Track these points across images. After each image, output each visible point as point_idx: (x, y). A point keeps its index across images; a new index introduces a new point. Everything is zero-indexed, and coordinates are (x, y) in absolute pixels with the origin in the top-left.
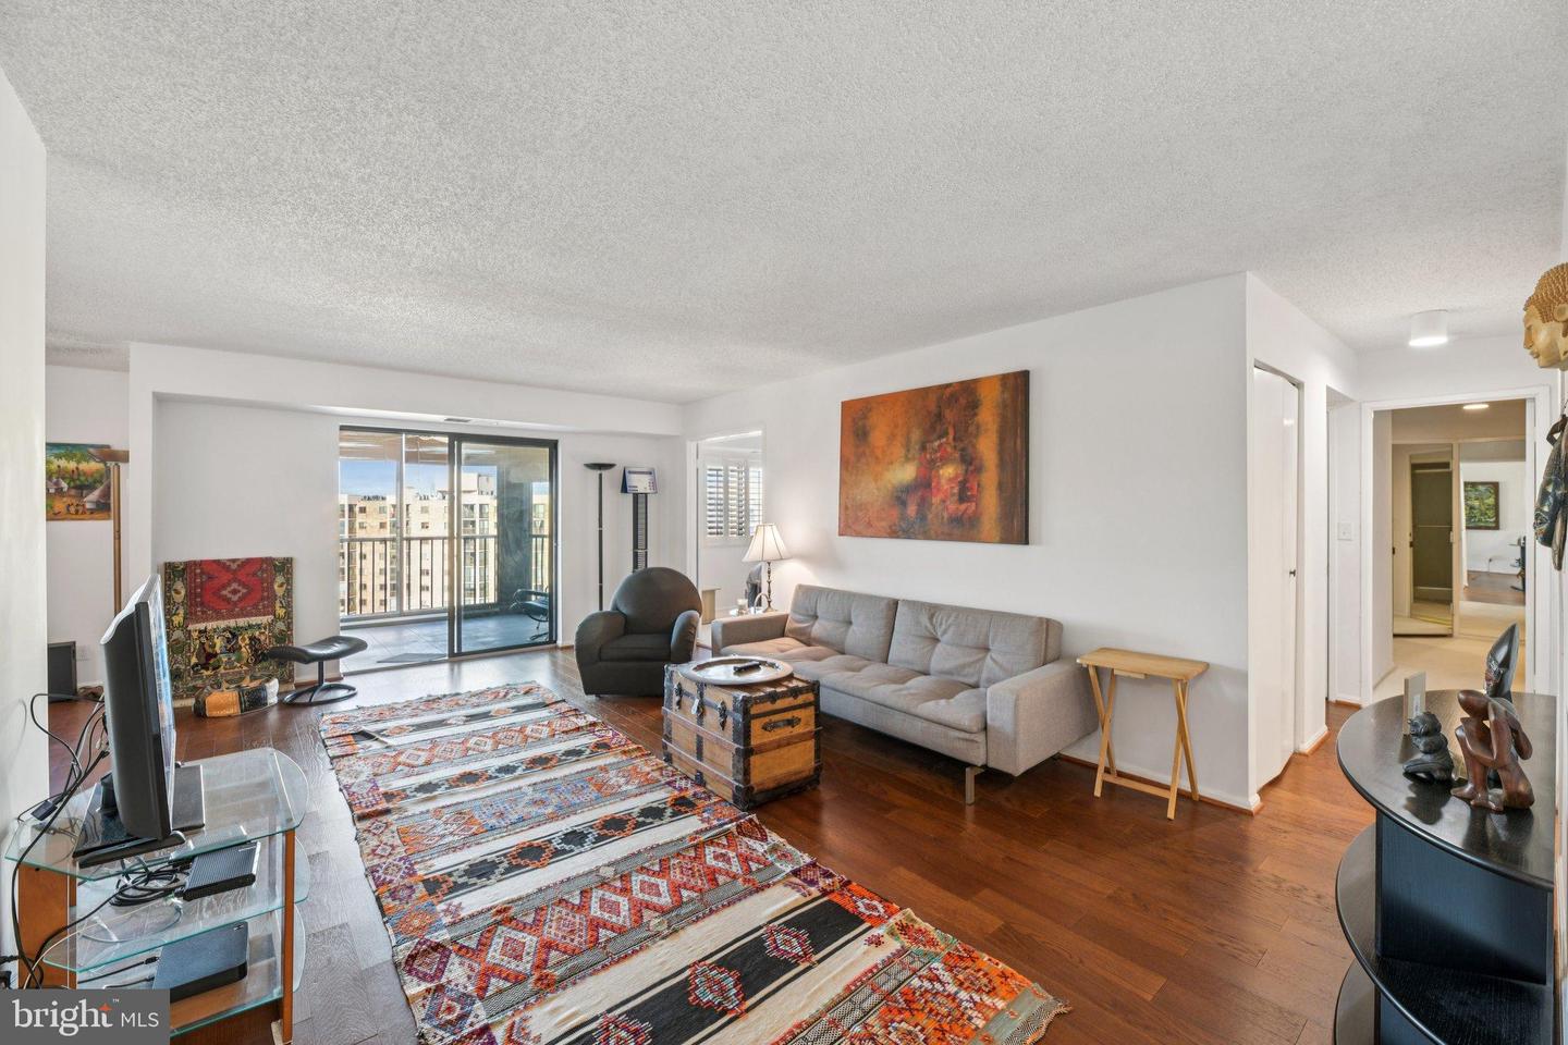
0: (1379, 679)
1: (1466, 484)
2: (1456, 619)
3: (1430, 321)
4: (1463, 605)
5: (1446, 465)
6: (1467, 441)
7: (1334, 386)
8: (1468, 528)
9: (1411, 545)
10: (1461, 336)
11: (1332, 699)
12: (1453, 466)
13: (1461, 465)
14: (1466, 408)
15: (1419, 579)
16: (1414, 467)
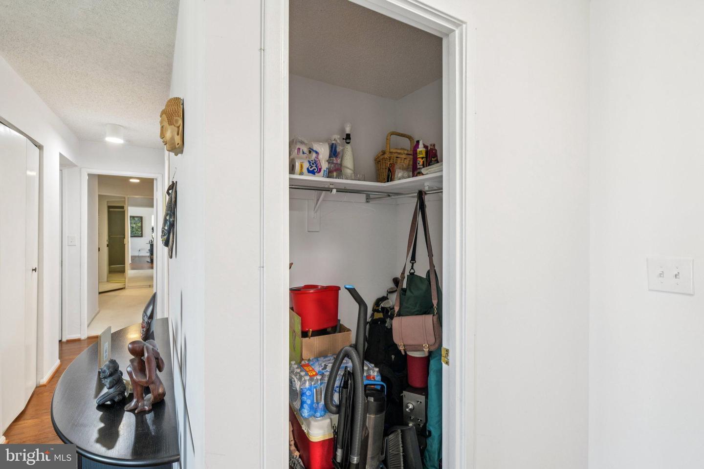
0: (91, 319)
1: (131, 217)
2: (127, 280)
3: (116, 129)
4: (130, 272)
5: (123, 207)
6: (131, 196)
7: (64, 154)
8: (131, 237)
9: (108, 246)
10: (130, 143)
11: (64, 340)
12: (126, 208)
13: (129, 208)
14: (132, 180)
15: (111, 262)
16: (109, 207)
